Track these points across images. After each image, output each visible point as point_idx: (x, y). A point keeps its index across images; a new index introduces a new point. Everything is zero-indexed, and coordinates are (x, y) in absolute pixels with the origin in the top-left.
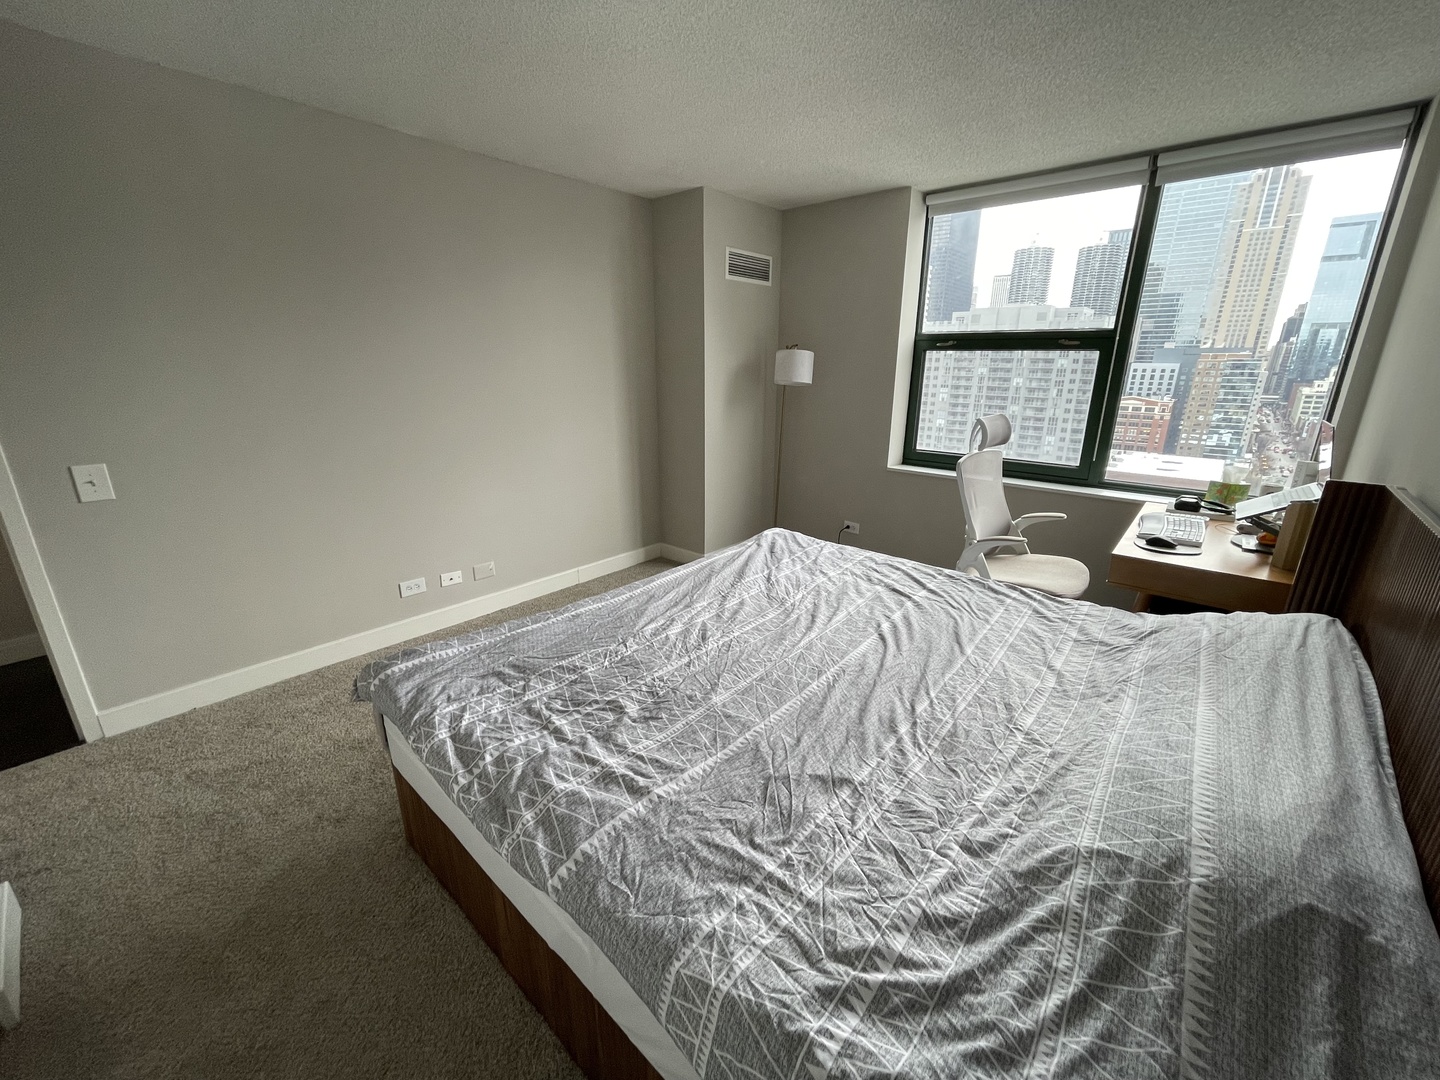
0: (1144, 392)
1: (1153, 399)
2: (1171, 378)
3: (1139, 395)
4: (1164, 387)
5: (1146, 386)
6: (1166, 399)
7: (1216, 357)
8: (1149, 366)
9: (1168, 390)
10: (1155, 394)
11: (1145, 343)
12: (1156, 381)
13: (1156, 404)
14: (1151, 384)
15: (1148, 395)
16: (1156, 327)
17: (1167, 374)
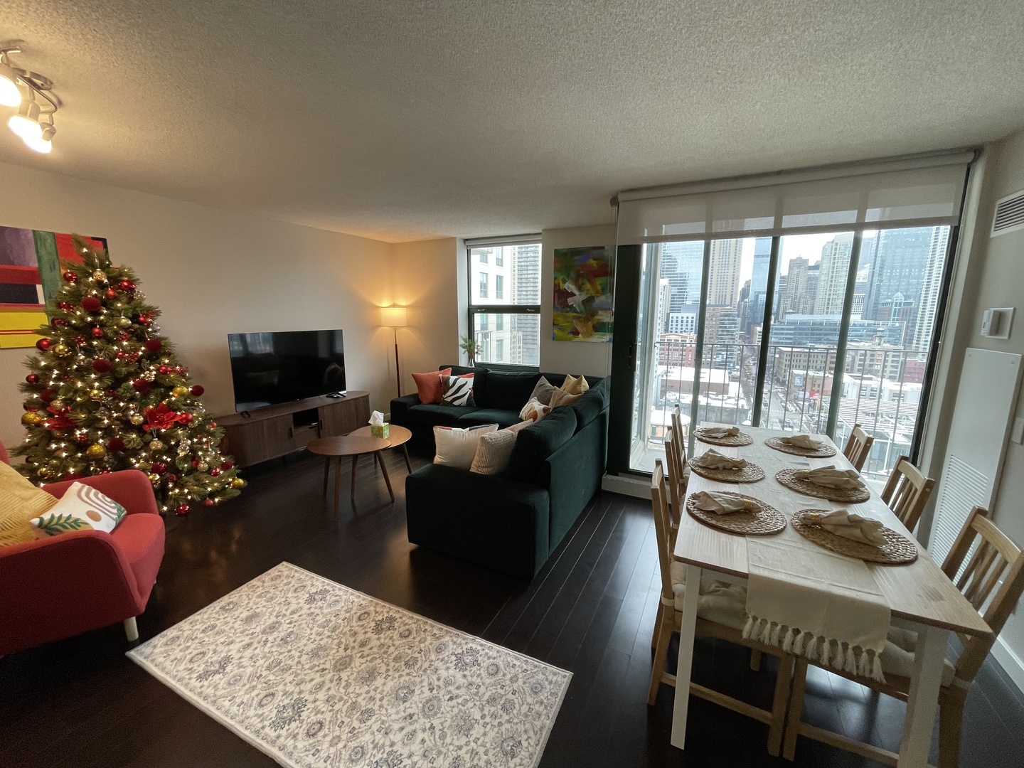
0: (679, 330)
1: (684, 334)
2: (692, 322)
3: (676, 332)
4: (689, 327)
5: (679, 327)
6: (692, 334)
7: (714, 310)
8: (680, 315)
9: (692, 329)
10: (685, 331)
11: (674, 301)
12: (685, 324)
13: (687, 337)
14: (682, 325)
15: (681, 332)
16: (679, 292)
17: (690, 320)
